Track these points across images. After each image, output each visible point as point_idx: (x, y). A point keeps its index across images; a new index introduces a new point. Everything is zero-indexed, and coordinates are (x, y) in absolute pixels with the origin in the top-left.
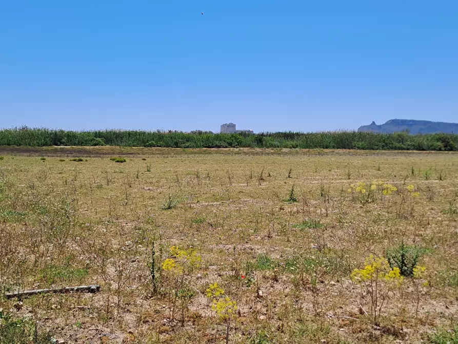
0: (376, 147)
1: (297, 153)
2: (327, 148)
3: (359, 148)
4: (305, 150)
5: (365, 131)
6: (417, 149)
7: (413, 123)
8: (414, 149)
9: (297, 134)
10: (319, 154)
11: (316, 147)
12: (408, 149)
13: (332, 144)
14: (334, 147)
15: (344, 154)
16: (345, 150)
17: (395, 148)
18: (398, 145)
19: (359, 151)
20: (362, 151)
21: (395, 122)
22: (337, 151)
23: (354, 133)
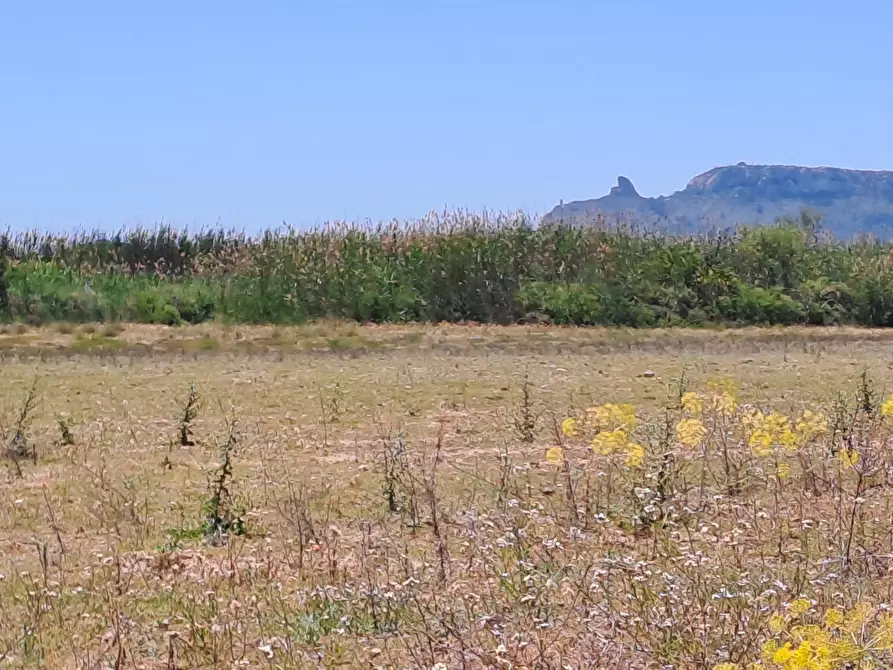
0: (648, 311)
1: (210, 347)
2: (377, 315)
3: (555, 317)
4: (250, 332)
5: (582, 223)
6: (862, 320)
7: (839, 185)
8: (846, 319)
9: (209, 244)
10: (336, 348)
11: (315, 312)
12: (817, 320)
13: (407, 296)
14: (415, 314)
15: (475, 346)
16: (475, 331)
17: (751, 315)
18: (764, 296)
19: (555, 332)
20: (577, 333)
21: (736, 182)
22: (433, 332)
23: (522, 236)
